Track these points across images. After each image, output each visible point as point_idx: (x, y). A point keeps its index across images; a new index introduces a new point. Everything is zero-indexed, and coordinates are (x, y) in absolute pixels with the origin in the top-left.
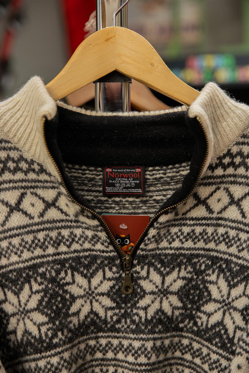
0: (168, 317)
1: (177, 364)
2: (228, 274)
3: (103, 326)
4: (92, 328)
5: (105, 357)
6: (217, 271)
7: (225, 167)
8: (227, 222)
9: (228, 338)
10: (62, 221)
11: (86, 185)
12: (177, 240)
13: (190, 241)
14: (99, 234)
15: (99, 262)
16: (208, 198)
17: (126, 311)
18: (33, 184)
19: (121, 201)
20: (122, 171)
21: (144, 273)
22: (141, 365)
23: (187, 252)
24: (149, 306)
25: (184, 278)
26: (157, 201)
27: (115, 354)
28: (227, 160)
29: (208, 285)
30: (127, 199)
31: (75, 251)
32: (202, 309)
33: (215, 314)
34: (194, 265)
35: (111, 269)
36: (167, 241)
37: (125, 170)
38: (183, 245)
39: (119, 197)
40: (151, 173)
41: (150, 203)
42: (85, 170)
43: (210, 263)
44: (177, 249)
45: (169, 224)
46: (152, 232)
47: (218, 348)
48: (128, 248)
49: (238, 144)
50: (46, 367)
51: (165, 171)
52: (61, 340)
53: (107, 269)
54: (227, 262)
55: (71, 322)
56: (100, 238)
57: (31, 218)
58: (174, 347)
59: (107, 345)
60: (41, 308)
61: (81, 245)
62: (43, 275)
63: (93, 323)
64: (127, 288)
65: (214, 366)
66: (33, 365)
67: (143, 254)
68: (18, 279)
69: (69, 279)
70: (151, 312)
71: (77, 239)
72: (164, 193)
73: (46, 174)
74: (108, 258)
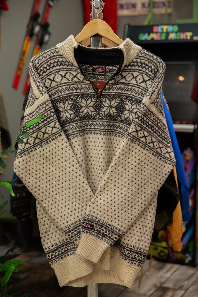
0: (112, 115)
1: (115, 132)
2: (131, 101)
3: (91, 117)
4: (87, 118)
5: (91, 128)
6: (128, 100)
7: (131, 66)
8: (132, 84)
10: (78, 82)
11: (86, 71)
12: (115, 90)
13: (119, 90)
14: (90, 86)
15: (90, 96)
16: (126, 76)
17: (98, 112)
18: (70, 70)
19: (98, 77)
21: (104, 100)
22: (102, 129)
23: (118, 94)
24: (106, 111)
25: (117, 103)
26: (109, 77)
27: (94, 127)
28: (132, 64)
29: (125, 105)
30: (100, 76)
31: (82, 92)
32: (123, 113)
33: (127, 114)
34: (121, 99)
35: (93, 98)
36: (112, 90)
37: (99, 67)
38: (117, 92)
39: (97, 75)
40: (108, 68)
41: (107, 78)
42: (86, 66)
43: (126, 98)
44: (115, 93)
45: (112, 84)
46: (107, 86)
47: (127, 125)
48: (99, 92)
49: (136, 58)
50: (72, 127)
51: (112, 67)
52: (77, 119)
53: (92, 98)
54: (131, 97)
55: (80, 114)
56: (90, 88)
57: (69, 80)
58: (114, 126)
59: (92, 124)
60: (71, 109)
61: (84, 90)
62: (72, 99)
63: (87, 116)
64: (99, 105)
66: (68, 127)
67: (104, 94)
68: (64, 100)
69: (80, 101)
70: (106, 113)
71: (83, 88)
73: (74, 66)
74: (93, 94)
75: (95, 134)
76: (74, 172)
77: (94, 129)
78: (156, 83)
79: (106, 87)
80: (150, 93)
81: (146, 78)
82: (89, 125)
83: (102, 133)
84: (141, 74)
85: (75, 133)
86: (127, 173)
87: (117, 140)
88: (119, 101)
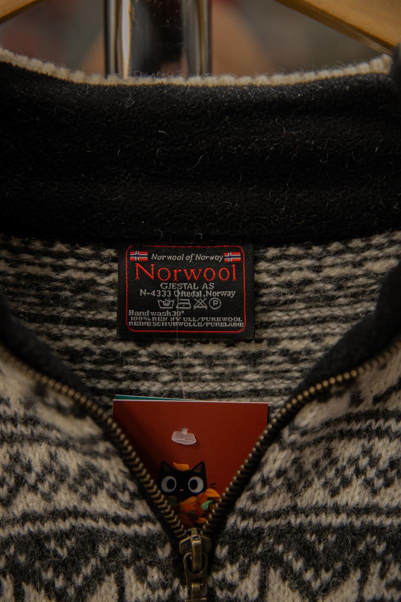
11: (66, 304)
12: (357, 483)
13: (398, 484)
14: (103, 464)
15: (103, 551)
19: (177, 355)
20: (180, 258)
23: (388, 522)
26: (293, 357)
30: (197, 348)
31: (26, 517)
35: (142, 575)
36: (325, 485)
37: (189, 258)
38: (377, 499)
39: (172, 343)
40: (273, 267)
41: (272, 363)
42: (62, 256)
44: (358, 511)
46: (276, 459)
48: (199, 504)
51: (319, 259)
53: (129, 574)
56: (104, 478)
61: (47, 497)
67: (245, 529)
71: (31, 478)
72: (316, 330)
74: (134, 541)
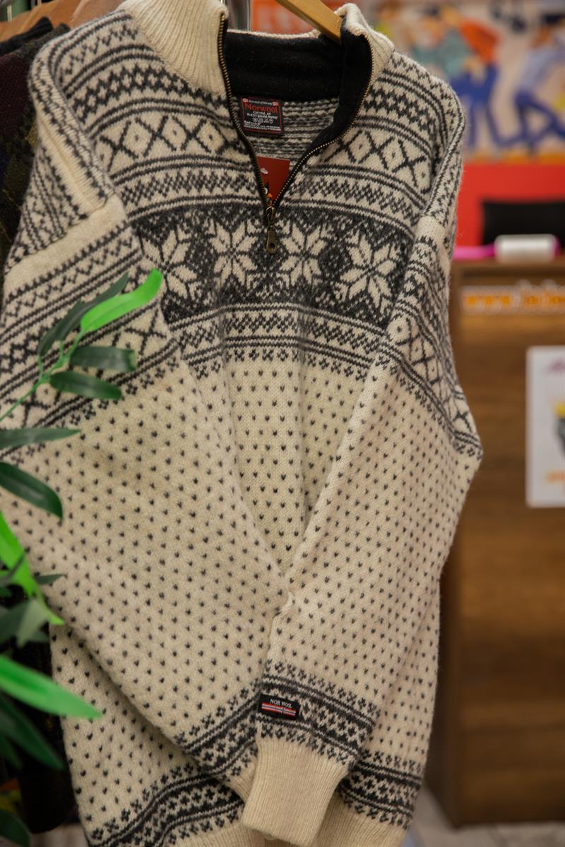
0: (308, 286)
1: (310, 349)
2: (371, 235)
3: (242, 295)
4: (231, 296)
5: (241, 334)
6: (358, 231)
8: (369, 173)
9: (373, 308)
10: (203, 157)
12: (320, 191)
13: (332, 193)
14: (247, 175)
15: (241, 212)
16: (351, 142)
17: (268, 276)
18: (175, 107)
20: (259, 102)
21: (286, 230)
22: (289, 338)
23: (329, 207)
24: (292, 270)
25: (325, 239)
27: (254, 331)
29: (348, 249)
30: (262, 139)
31: (217, 197)
32: (341, 278)
33: (357, 283)
34: (335, 224)
35: (253, 222)
36: (310, 192)
37: (262, 103)
38: (326, 198)
40: (287, 110)
41: (286, 147)
43: (351, 222)
44: (320, 202)
46: (300, 177)
47: (363, 320)
50: (197, 333)
51: (301, 108)
53: (249, 221)
54: (370, 220)
55: (216, 283)
56: (247, 181)
57: (174, 149)
59: (244, 320)
60: (188, 261)
61: (223, 190)
63: (232, 289)
64: (271, 246)
65: (359, 342)
67: (286, 206)
68: (162, 225)
69: (212, 230)
70: (294, 277)
71: (218, 182)
72: (300, 136)
73: (191, 94)
74: (253, 207)
75: (254, 359)
76: (225, 507)
77: (253, 338)
78: (453, 167)
79: (297, 182)
80: (443, 201)
81: (413, 152)
82: (234, 325)
83: (289, 351)
84: (397, 138)
85: (210, 354)
86: (384, 495)
87: (314, 380)
88: (330, 232)
